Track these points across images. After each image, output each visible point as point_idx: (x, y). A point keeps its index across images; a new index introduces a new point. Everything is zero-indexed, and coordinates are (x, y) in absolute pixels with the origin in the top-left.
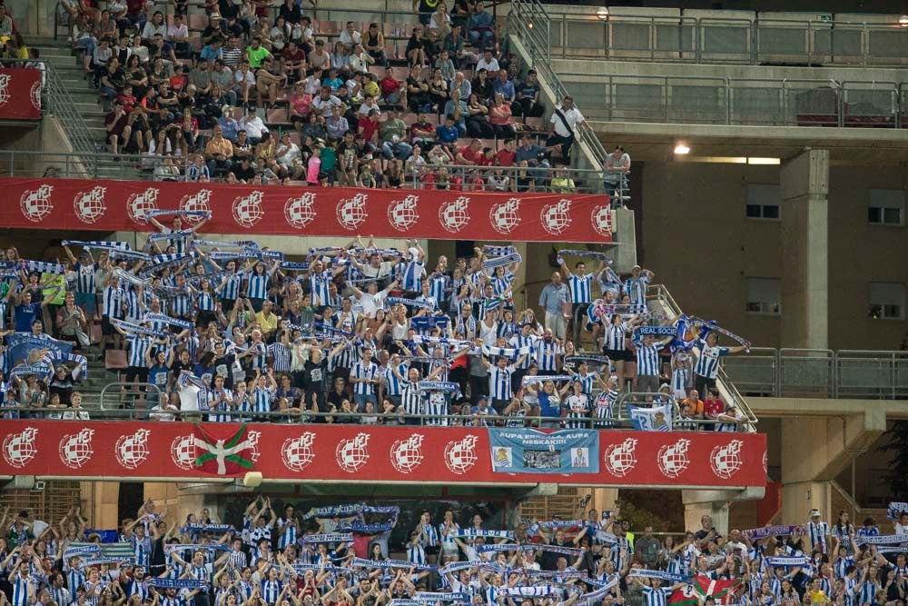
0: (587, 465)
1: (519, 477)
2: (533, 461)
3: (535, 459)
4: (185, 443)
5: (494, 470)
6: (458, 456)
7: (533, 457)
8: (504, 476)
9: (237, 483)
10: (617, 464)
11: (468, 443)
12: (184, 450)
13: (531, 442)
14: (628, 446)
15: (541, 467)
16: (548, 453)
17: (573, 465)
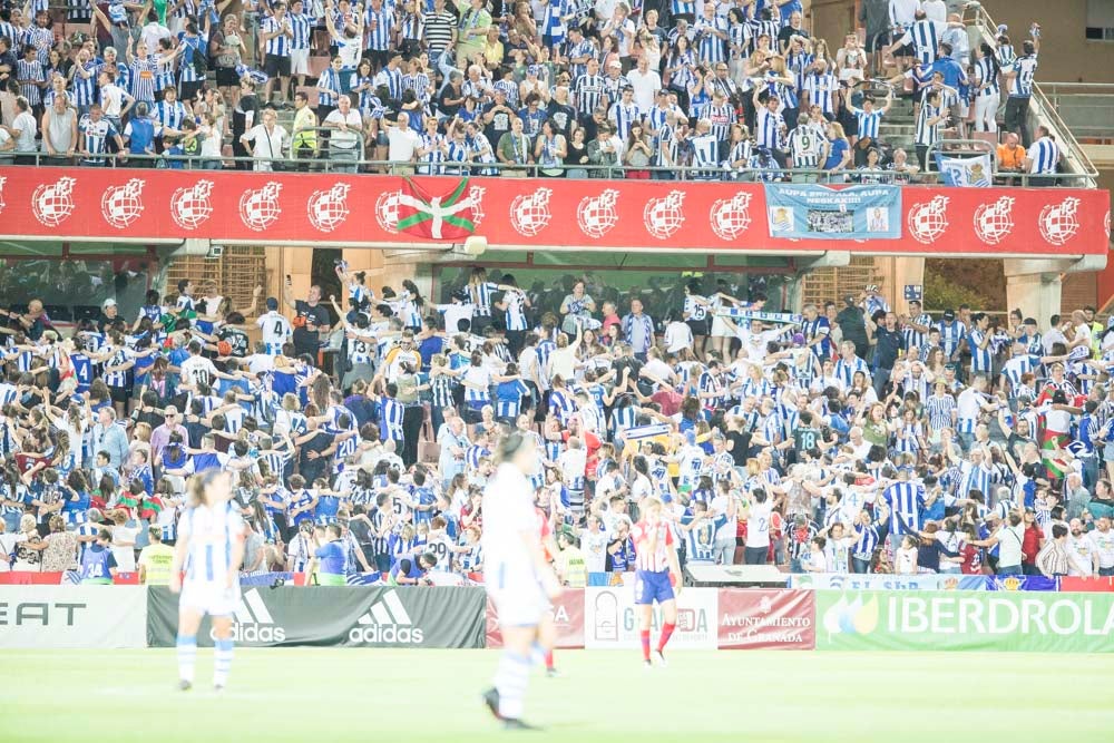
0: (887, 229)
1: (802, 243)
2: (819, 224)
3: (822, 221)
4: (392, 201)
5: (771, 235)
6: (728, 216)
7: (819, 219)
8: (784, 243)
9: (456, 250)
10: (923, 228)
11: (740, 202)
12: (391, 209)
13: (817, 201)
14: (937, 206)
15: (830, 231)
16: (838, 214)
17: (869, 229)
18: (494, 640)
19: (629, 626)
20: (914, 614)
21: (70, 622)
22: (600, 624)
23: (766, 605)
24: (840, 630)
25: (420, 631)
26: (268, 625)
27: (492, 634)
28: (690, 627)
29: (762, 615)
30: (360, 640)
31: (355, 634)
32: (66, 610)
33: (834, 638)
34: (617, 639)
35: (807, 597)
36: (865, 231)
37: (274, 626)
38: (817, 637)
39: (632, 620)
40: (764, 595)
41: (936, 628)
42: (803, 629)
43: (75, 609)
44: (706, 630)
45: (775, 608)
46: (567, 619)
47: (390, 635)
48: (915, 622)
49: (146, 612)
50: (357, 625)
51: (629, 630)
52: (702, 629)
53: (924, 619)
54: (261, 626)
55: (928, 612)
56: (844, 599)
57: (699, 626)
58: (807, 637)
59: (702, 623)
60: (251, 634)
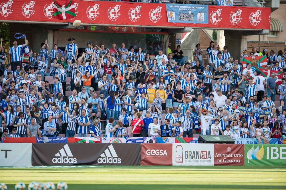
0: (204, 20)
1: (178, 24)
2: (183, 17)
3: (184, 17)
4: (49, 8)
5: (169, 21)
6: (155, 15)
7: (183, 16)
8: (172, 24)
9: (69, 25)
10: (214, 19)
11: (158, 10)
12: (49, 10)
13: (182, 9)
14: (218, 12)
15: (186, 21)
16: (188, 14)
17: (198, 20)
18: (144, 162)
19: (186, 157)
20: (274, 153)
21: (6, 157)
22: (177, 156)
23: (229, 149)
24: (252, 158)
25: (120, 159)
26: (71, 157)
27: (144, 160)
28: (205, 158)
29: (228, 153)
30: (101, 162)
31: (100, 161)
32: (5, 152)
33: (250, 161)
34: (182, 162)
35: (242, 147)
36: (197, 21)
37: (73, 158)
38: (245, 161)
39: (187, 155)
40: (228, 146)
41: (281, 158)
42: (241, 158)
43: (8, 152)
44: (210, 159)
45: (232, 151)
46: (167, 155)
47: (110, 161)
48: (275, 155)
49: (31, 153)
50: (100, 157)
51: (186, 158)
52: (209, 158)
53: (278, 154)
54: (69, 157)
55: (279, 152)
56: (253, 148)
57: (208, 157)
58: (242, 161)
59: (209, 156)
60: (66, 161)
